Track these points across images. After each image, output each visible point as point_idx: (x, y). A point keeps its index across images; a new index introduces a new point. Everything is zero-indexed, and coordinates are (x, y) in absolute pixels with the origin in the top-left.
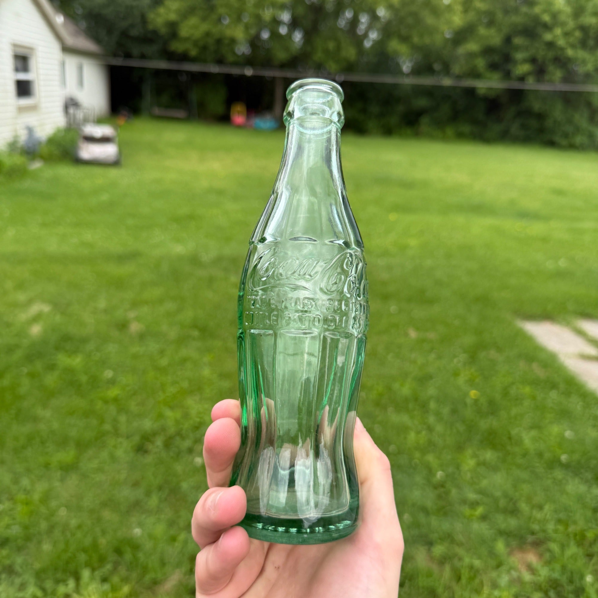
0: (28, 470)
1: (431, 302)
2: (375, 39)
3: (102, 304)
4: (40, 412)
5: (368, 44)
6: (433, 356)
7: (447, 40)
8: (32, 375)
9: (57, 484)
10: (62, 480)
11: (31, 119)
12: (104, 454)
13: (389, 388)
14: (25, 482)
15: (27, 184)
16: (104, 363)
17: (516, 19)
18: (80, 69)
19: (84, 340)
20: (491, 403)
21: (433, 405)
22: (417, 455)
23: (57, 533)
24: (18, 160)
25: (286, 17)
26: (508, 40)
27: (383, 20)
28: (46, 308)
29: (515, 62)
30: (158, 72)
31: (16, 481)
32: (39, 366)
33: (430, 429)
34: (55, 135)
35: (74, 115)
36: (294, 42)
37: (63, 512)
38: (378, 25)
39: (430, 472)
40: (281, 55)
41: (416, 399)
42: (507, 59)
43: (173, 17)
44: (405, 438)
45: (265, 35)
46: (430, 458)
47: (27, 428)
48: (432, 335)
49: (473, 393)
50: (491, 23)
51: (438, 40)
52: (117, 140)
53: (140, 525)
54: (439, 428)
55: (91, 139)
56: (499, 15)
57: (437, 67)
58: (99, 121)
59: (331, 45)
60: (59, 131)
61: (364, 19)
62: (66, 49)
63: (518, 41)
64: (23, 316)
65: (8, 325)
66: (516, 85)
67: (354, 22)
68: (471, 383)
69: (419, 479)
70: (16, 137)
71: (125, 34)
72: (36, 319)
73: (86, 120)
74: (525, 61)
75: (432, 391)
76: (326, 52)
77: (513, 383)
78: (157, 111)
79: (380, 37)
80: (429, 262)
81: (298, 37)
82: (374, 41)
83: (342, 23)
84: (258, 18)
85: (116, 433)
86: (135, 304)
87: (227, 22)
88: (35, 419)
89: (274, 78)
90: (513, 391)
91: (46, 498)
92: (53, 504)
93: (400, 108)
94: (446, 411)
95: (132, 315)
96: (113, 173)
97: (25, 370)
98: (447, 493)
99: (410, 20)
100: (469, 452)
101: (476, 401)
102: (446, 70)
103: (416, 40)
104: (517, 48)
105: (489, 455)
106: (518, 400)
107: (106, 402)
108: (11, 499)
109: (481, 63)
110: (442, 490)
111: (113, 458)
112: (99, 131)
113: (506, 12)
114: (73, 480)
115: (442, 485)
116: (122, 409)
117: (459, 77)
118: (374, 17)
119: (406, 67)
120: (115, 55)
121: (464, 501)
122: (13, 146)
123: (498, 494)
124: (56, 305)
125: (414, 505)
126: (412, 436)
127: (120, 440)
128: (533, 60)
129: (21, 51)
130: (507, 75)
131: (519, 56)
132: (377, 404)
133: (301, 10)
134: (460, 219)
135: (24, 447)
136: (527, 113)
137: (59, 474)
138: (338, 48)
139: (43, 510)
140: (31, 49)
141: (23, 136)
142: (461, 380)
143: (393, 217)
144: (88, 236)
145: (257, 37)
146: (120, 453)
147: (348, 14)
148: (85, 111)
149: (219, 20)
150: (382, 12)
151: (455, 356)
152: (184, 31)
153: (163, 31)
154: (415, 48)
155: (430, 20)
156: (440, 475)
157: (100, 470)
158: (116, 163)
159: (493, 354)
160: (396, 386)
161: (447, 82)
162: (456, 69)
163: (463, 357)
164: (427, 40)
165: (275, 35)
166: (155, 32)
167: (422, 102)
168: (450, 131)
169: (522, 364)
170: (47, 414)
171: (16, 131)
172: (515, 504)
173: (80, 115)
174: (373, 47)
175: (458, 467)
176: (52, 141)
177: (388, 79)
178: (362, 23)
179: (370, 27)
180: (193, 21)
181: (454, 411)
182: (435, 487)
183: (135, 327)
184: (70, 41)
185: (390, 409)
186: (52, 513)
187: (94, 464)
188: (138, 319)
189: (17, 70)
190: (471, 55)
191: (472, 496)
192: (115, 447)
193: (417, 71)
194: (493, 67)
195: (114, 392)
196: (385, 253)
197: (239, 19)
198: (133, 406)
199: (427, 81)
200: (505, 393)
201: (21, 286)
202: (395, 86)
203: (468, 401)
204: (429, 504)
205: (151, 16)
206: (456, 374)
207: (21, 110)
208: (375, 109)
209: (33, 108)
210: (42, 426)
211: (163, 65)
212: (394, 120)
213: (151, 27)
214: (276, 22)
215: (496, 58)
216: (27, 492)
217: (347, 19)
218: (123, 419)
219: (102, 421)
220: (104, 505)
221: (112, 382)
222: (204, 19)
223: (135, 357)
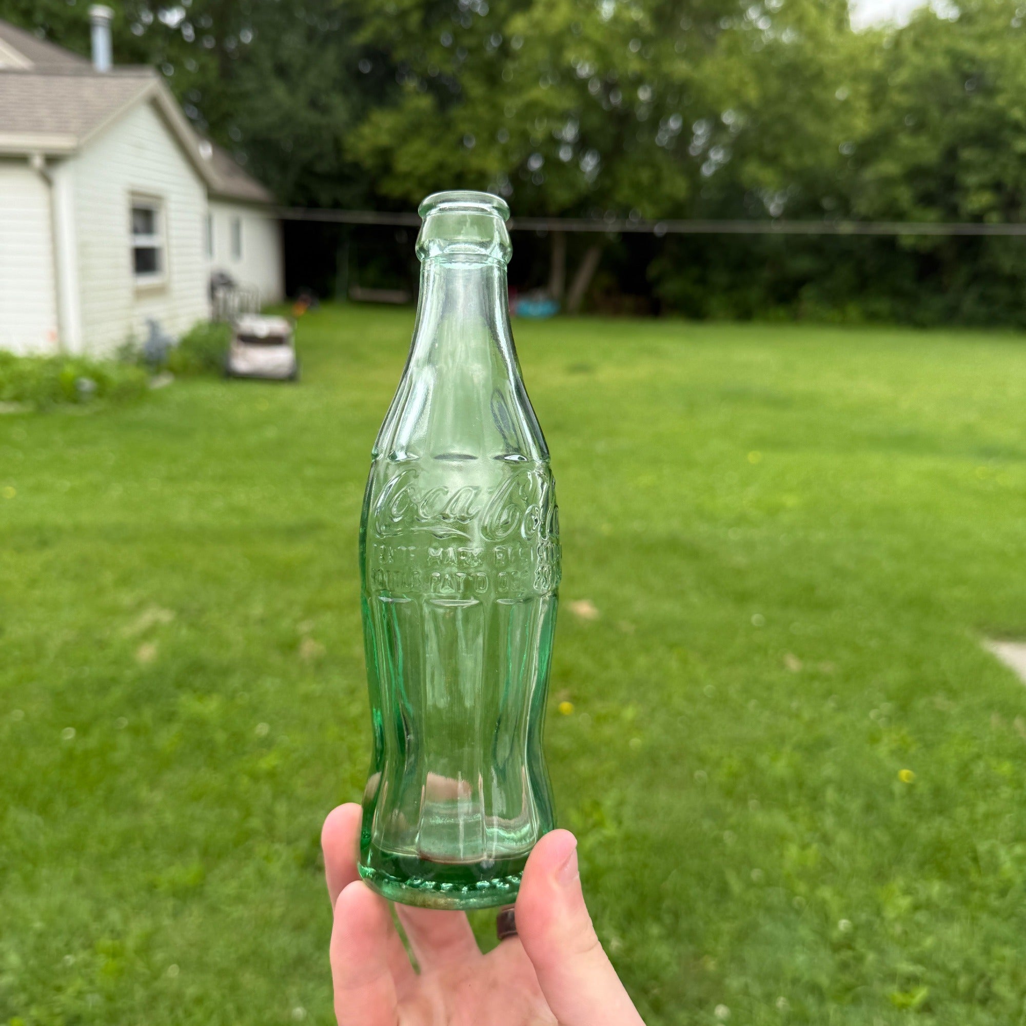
0: (120, 896)
1: (824, 606)
2: (719, 161)
3: (257, 610)
4: (144, 793)
5: (707, 171)
6: (831, 704)
7: (843, 159)
8: (136, 731)
9: (167, 922)
10: (176, 915)
11: (156, 309)
12: (249, 871)
13: (750, 763)
14: (114, 916)
15: (146, 412)
16: (254, 711)
17: (964, 118)
18: (236, 227)
19: (225, 671)
20: (938, 791)
21: (831, 795)
22: (802, 887)
23: (162, 1010)
24: (133, 374)
25: (569, 132)
26: (951, 154)
27: (732, 130)
28: (165, 617)
29: (965, 190)
30: (361, 231)
31: (99, 916)
32: (148, 714)
33: (826, 840)
34: (195, 332)
35: (225, 302)
36: (584, 173)
37: (173, 971)
38: (725, 139)
39: (827, 920)
40: (562, 196)
41: (800, 785)
42: (951, 185)
43: (384, 140)
44: (781, 856)
45: (535, 164)
46: (826, 893)
47: (123, 822)
48: (827, 667)
49: (905, 774)
50: (920, 127)
51: (828, 159)
52: (293, 340)
53: (305, 1000)
54: (843, 838)
55: (251, 340)
56: (935, 113)
57: (827, 203)
58: (266, 311)
59: (645, 176)
60: (199, 327)
61: (701, 131)
62: (214, 196)
63: (967, 154)
64: (127, 630)
65: (102, 645)
66: (969, 229)
67: (685, 136)
68: (901, 754)
69: (804, 932)
70: (131, 338)
71: (308, 170)
72: (147, 635)
73: (244, 310)
74: (982, 187)
75: (829, 770)
76: (637, 186)
77: (979, 756)
78: (359, 293)
79: (728, 159)
80: (820, 536)
81: (589, 163)
82: (718, 164)
83: (662, 138)
84: (524, 136)
85: (270, 833)
86: (311, 610)
87: (472, 144)
88: (137, 807)
89: (550, 234)
90: (979, 769)
91: (146, 948)
92: (159, 956)
93: (766, 275)
94: (855, 806)
95: (304, 627)
96: (286, 393)
97: (125, 722)
98: (860, 959)
99: (779, 129)
100: (899, 883)
101: (910, 788)
102: (845, 209)
103: (790, 160)
104: (968, 167)
105: (935, 889)
106: (989, 786)
107: (255, 777)
108: (89, 945)
109: (904, 195)
110: (850, 953)
111: (262, 877)
112: (263, 326)
113: (946, 107)
114: (194, 916)
115: (847, 943)
116: (282, 792)
117: (866, 219)
118: (718, 127)
119: (774, 207)
120: (293, 204)
121: (891, 977)
122: (125, 352)
123: (955, 965)
124: (181, 611)
125: (795, 981)
126: (793, 851)
127: (277, 846)
128: (997, 186)
129: (143, 202)
130: (952, 213)
131: (971, 180)
132: (729, 792)
133: (594, 120)
134: (876, 461)
135: (114, 855)
136: (993, 276)
137: (170, 904)
138: (658, 180)
139: (140, 967)
140: (158, 198)
141: (142, 335)
142: (882, 750)
143: (754, 457)
144: (240, 496)
145: (523, 166)
146: (274, 869)
147: (674, 124)
148: (242, 294)
149: (460, 142)
150: (729, 118)
151: (872, 706)
152: (404, 162)
153: (369, 163)
154: (789, 174)
155: (812, 126)
156: (843, 924)
157: (240, 899)
158: (291, 378)
159: (940, 701)
160: (763, 760)
161: (846, 228)
162: (862, 206)
163: (887, 707)
164: (809, 160)
165: (551, 163)
166: (356, 165)
167: (803, 264)
168: (853, 310)
169: (995, 720)
170: (158, 797)
171: (131, 327)
172: (988, 985)
173: (234, 301)
174: (716, 174)
175: (878, 912)
176: (187, 343)
177: (743, 228)
178: (698, 136)
179: (711, 143)
180: (417, 145)
181: (869, 808)
182: (836, 948)
183: (310, 648)
184: (220, 182)
185: (752, 803)
186: (156, 975)
187: (231, 888)
188: (315, 635)
189: (136, 231)
190: (887, 182)
191: (906, 967)
192: (267, 858)
193: (792, 213)
194: (926, 200)
195: (269, 761)
196: (741, 520)
197: (492, 139)
198: (300, 787)
199: (812, 228)
200: (964, 773)
201: (125, 580)
202: (756, 238)
203: (897, 788)
204: (824, 980)
205: (350, 140)
206: (874, 739)
207: (140, 294)
208: (720, 277)
209: (160, 291)
210: (147, 819)
211: (369, 218)
212: (755, 294)
213: (349, 158)
214: (554, 142)
215: (931, 185)
216: (116, 934)
217: (672, 131)
218: (281, 808)
219: (247, 813)
220: (243, 961)
221: (267, 743)
222: (435, 142)
223: (307, 699)
